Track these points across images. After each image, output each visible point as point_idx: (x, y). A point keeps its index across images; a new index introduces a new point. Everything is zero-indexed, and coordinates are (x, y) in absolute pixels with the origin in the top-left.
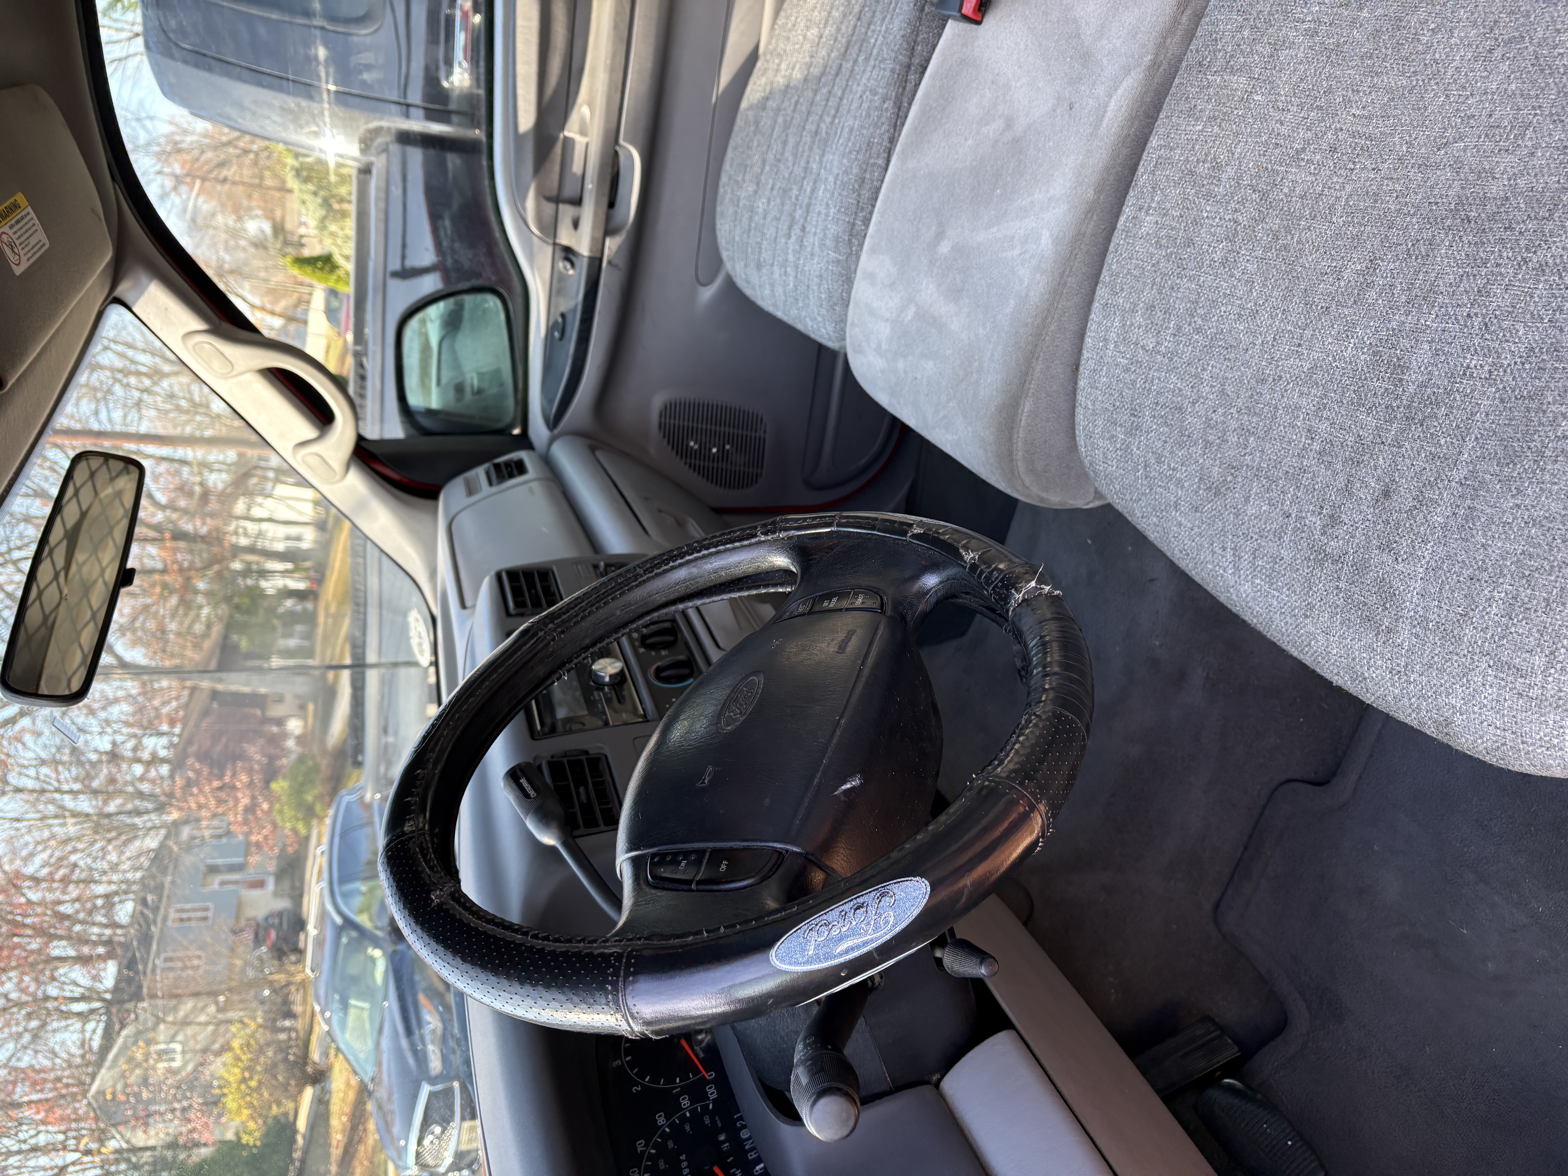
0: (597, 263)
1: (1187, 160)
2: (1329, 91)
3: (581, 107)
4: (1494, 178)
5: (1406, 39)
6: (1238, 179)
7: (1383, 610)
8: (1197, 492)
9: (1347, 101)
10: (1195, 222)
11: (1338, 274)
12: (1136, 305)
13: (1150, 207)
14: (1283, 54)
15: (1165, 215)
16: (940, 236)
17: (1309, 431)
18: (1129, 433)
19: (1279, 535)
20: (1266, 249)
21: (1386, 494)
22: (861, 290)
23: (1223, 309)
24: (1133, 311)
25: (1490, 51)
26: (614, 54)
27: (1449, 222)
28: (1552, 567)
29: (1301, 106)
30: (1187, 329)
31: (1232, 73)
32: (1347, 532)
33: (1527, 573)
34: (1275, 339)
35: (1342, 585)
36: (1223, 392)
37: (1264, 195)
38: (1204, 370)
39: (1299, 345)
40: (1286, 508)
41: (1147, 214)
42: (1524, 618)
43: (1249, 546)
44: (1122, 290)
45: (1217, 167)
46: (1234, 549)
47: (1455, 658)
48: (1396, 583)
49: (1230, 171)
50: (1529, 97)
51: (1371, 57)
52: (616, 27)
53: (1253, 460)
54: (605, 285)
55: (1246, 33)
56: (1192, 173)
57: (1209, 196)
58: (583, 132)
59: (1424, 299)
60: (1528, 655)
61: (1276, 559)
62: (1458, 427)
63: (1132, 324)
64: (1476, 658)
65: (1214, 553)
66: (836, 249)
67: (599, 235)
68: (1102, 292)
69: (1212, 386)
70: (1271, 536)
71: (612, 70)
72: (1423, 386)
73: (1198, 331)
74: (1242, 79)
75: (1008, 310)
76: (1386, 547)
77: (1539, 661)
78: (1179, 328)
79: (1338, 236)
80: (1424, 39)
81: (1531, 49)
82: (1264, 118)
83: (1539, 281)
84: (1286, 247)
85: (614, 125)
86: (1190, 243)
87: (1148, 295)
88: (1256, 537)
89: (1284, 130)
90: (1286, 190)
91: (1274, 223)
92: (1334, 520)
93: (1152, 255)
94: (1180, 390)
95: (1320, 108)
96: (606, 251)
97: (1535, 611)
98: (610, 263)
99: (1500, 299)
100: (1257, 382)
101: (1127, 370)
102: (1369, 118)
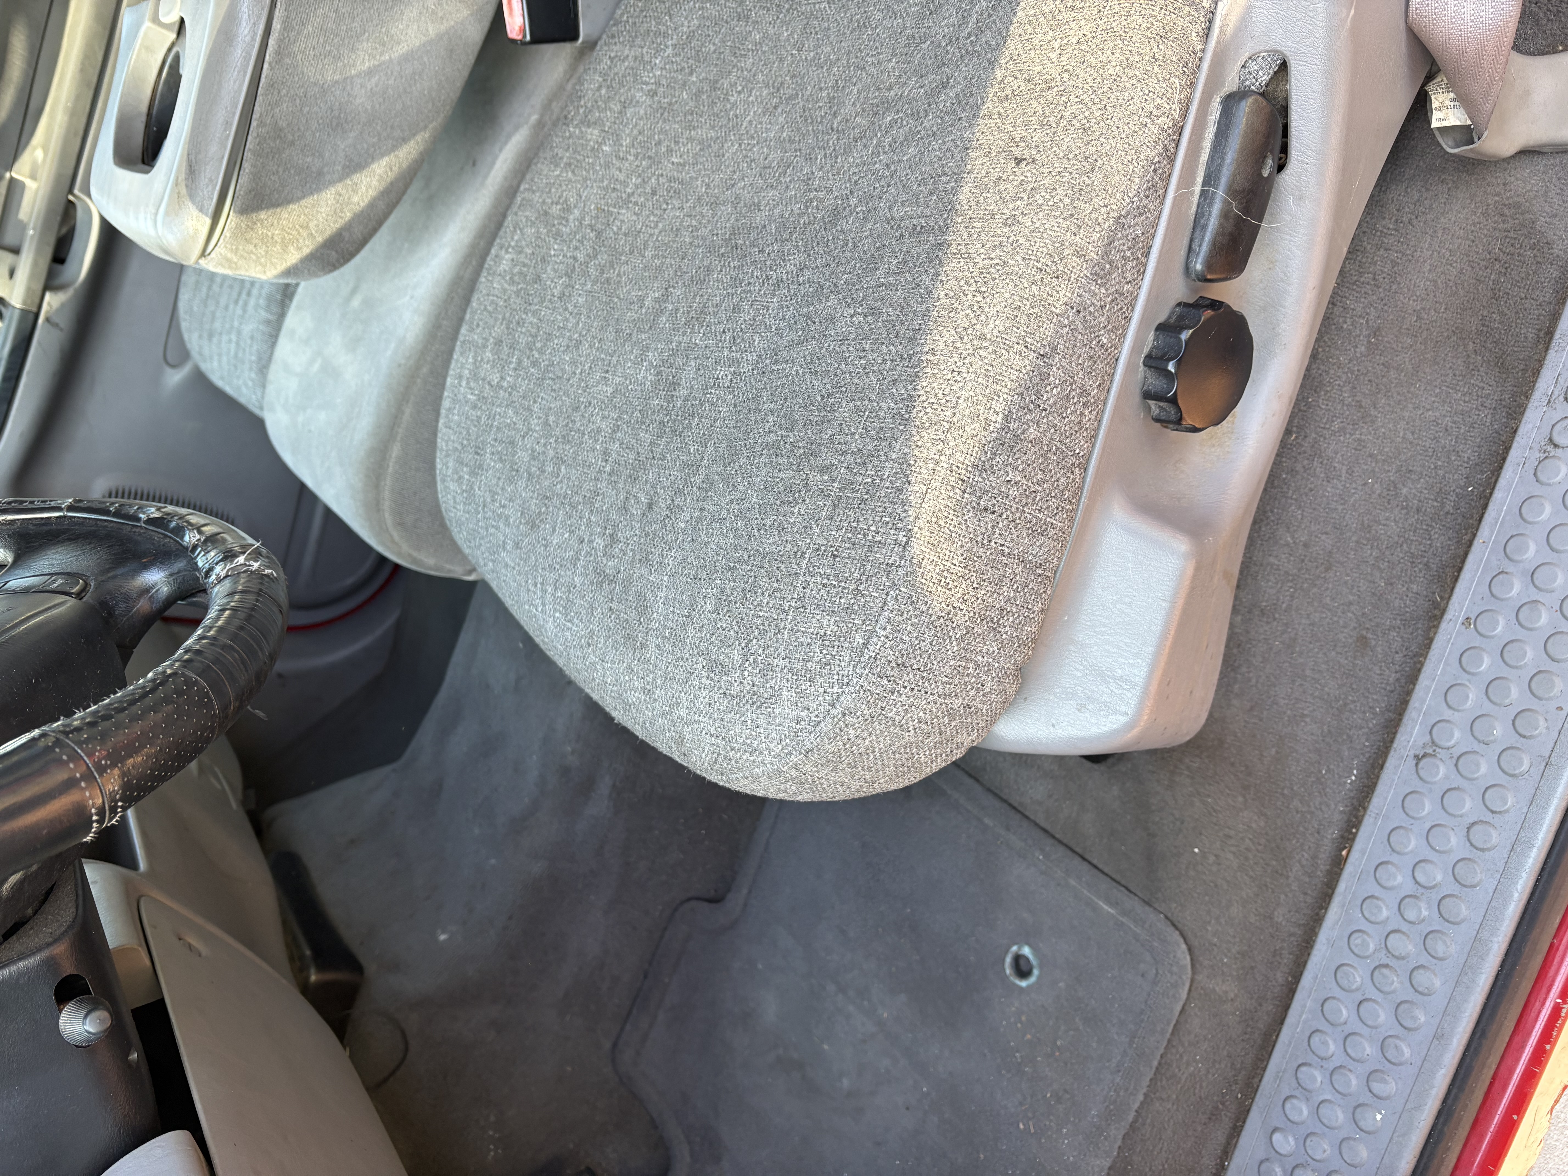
0: (31, 317)
1: (544, 202)
2: (659, 143)
3: (35, 149)
4: (759, 210)
5: (719, 98)
6: (581, 221)
7: (639, 626)
8: (518, 527)
9: (670, 151)
10: (543, 260)
11: (641, 300)
12: (487, 340)
13: (509, 246)
14: (629, 112)
15: (520, 252)
16: (354, 291)
17: (605, 453)
18: (473, 473)
19: (575, 561)
20: (595, 282)
21: (650, 506)
22: (284, 348)
23: (556, 341)
24: (485, 346)
25: (775, 107)
26: (78, 98)
27: (722, 250)
28: (749, 556)
29: (636, 156)
30: (526, 362)
31: (589, 126)
32: (621, 550)
33: (732, 565)
34: (591, 367)
35: (614, 605)
36: (546, 423)
37: (599, 234)
38: (535, 402)
39: (607, 372)
40: (581, 533)
41: (507, 252)
42: (728, 612)
43: (553, 576)
44: (478, 325)
45: (568, 209)
46: (542, 584)
47: (681, 663)
48: (649, 595)
49: (576, 212)
50: (793, 142)
51: (692, 114)
52: (82, 70)
53: (561, 488)
54: (39, 343)
55: (603, 91)
56: (546, 213)
57: (558, 235)
58: (33, 177)
59: (697, 320)
60: (729, 650)
61: (571, 587)
62: (704, 434)
63: (482, 360)
64: (694, 660)
65: (529, 590)
66: (268, 309)
67: (39, 286)
68: (464, 330)
69: (540, 418)
70: (568, 565)
71: (73, 114)
72: (686, 400)
73: (535, 364)
74: (596, 132)
75: (389, 353)
76: (645, 560)
77: (737, 655)
78: (520, 362)
79: (646, 268)
80: (732, 99)
81: (801, 104)
82: (607, 166)
83: (774, 295)
84: (608, 280)
85: (70, 172)
86: (538, 279)
87: (498, 330)
88: (557, 567)
89: (622, 177)
90: (615, 229)
91: (603, 259)
92: (613, 539)
93: (505, 291)
94: (515, 424)
95: (650, 158)
96: (45, 307)
97: (736, 602)
98: (47, 320)
99: (747, 314)
100: (573, 410)
101: (474, 407)
102: (683, 165)
